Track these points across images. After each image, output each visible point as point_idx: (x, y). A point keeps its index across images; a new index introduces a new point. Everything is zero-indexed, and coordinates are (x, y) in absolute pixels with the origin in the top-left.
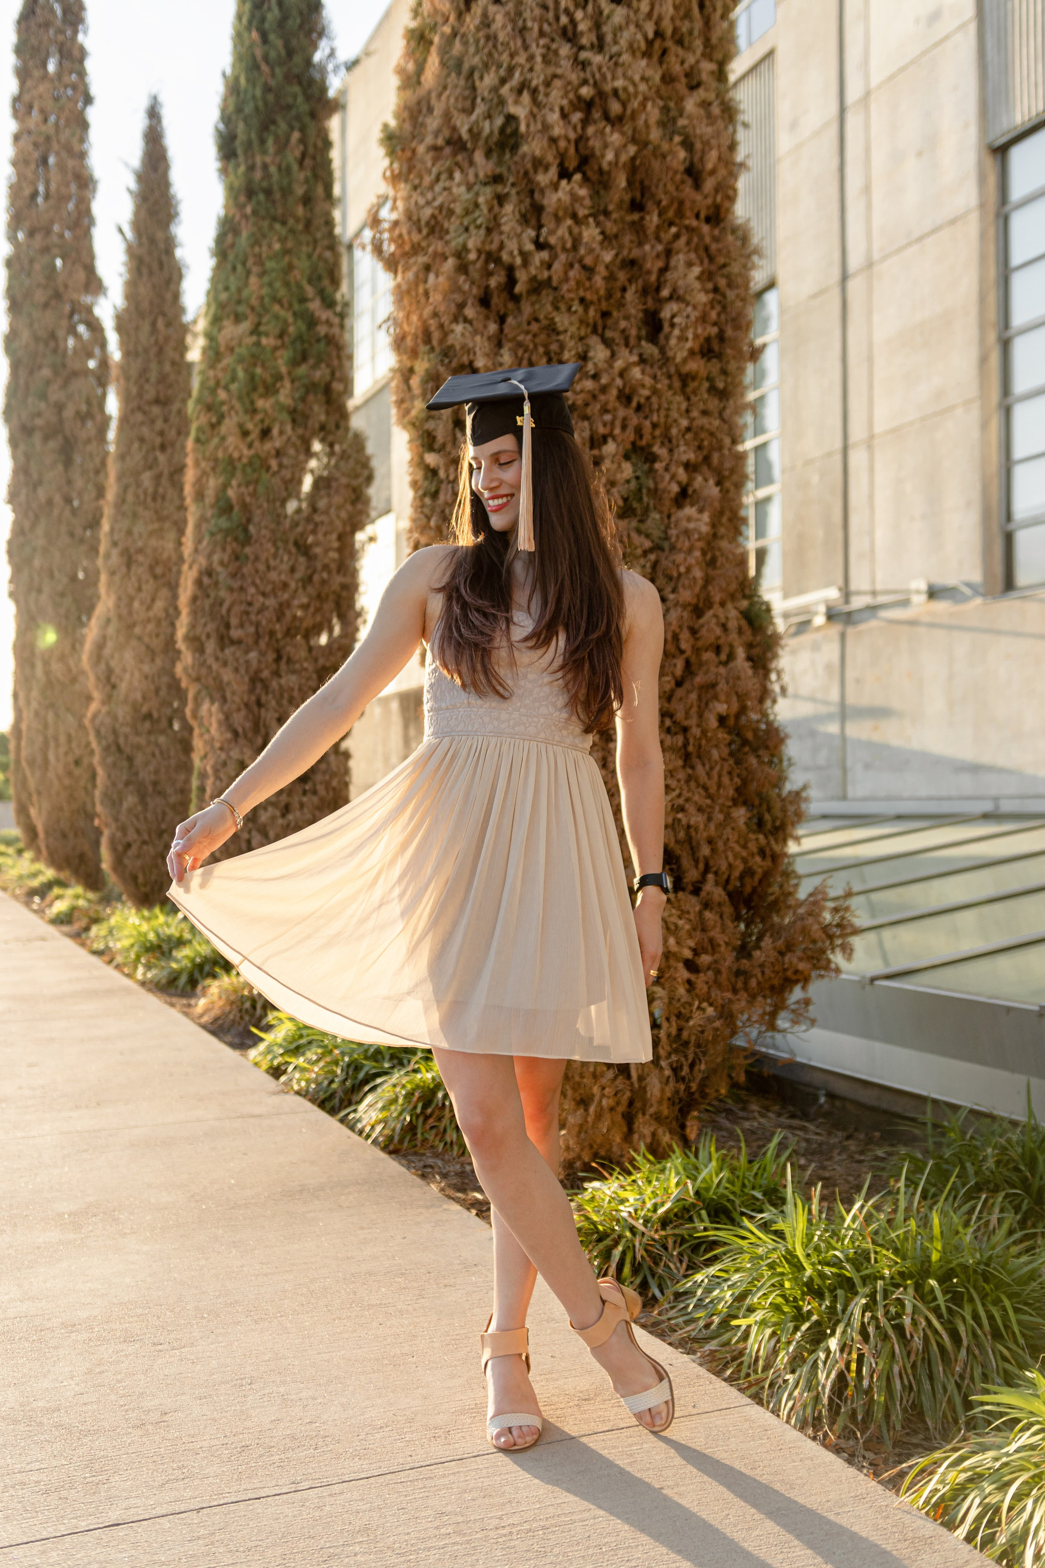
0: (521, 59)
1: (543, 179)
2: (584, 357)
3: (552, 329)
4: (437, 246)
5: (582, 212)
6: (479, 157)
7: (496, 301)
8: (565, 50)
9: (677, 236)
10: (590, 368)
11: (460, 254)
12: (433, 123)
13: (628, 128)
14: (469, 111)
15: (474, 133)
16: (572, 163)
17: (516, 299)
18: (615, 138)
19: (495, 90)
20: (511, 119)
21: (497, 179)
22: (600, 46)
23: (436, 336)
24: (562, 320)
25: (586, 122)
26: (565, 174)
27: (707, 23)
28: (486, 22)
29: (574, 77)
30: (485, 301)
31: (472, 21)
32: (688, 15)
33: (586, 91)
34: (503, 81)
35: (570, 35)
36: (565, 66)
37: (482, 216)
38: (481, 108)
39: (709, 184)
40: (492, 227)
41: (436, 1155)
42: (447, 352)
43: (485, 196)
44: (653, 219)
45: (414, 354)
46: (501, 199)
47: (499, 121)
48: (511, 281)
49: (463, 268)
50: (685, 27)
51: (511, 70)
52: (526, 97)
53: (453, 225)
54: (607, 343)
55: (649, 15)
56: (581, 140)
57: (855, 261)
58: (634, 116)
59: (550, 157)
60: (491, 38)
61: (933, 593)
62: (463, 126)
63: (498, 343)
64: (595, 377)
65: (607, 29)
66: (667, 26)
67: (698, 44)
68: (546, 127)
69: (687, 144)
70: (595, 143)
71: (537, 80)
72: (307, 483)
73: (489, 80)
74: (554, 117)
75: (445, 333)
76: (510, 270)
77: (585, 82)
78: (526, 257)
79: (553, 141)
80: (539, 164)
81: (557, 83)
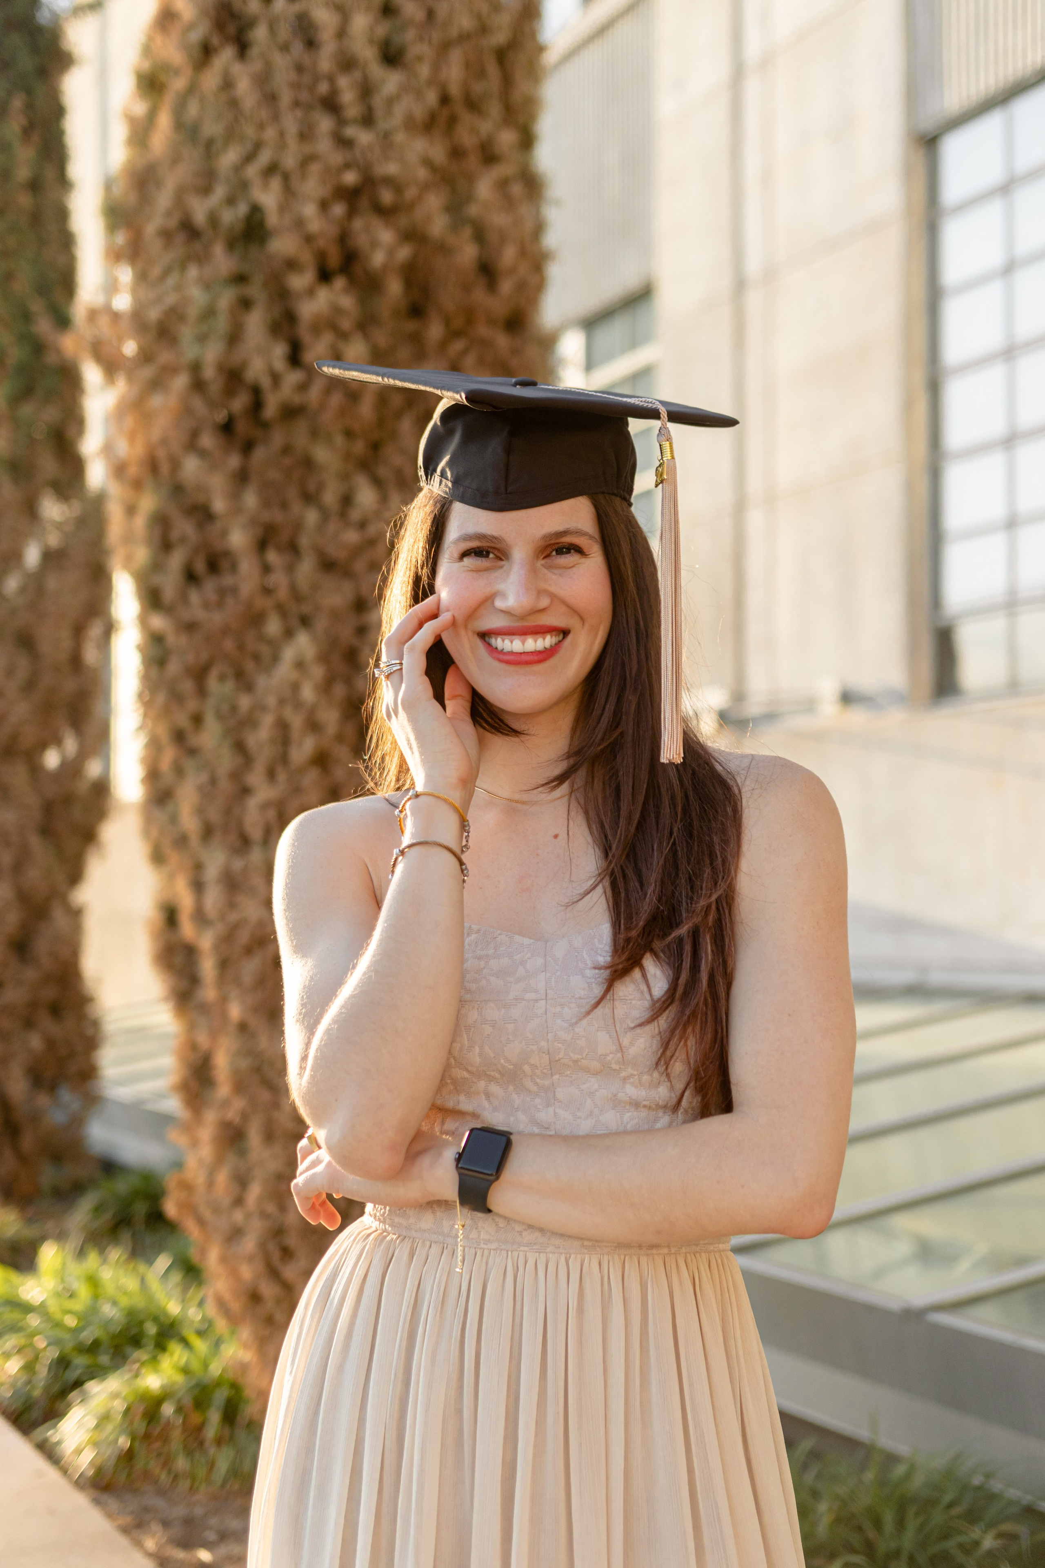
0: (270, 134)
1: (299, 282)
2: (347, 500)
3: (308, 464)
4: (165, 357)
5: (346, 324)
6: (219, 250)
7: (242, 427)
8: (325, 124)
9: (464, 352)
10: (355, 515)
11: (196, 368)
12: (164, 199)
13: (403, 221)
14: (206, 190)
15: (213, 220)
16: (334, 259)
17: (265, 425)
18: (386, 236)
19: (238, 169)
20: (256, 210)
21: (240, 279)
22: (368, 120)
23: (165, 469)
24: (322, 454)
25: (352, 212)
26: (325, 276)
27: (507, 81)
28: (228, 84)
29: (336, 158)
30: (227, 428)
31: (211, 80)
32: (481, 74)
33: (350, 178)
34: (249, 158)
35: (331, 105)
36: (324, 145)
37: (222, 323)
38: (220, 192)
39: (506, 286)
40: (234, 337)
41: (161, 1492)
42: (178, 489)
43: (226, 299)
44: (435, 331)
45: (137, 485)
46: (245, 304)
47: (242, 209)
48: (257, 404)
49: (198, 385)
50: (478, 88)
51: (258, 146)
52: (276, 183)
53: (186, 333)
54: (378, 483)
55: (430, 82)
56: (343, 238)
57: (753, 265)
58: (410, 207)
59: (307, 257)
60: (234, 103)
61: (847, 698)
62: (200, 211)
63: (242, 477)
64: (362, 525)
65: (378, 101)
66: (455, 90)
67: (495, 109)
68: (299, 223)
69: (480, 235)
70: (361, 240)
71: (290, 161)
72: (32, 555)
73: (229, 158)
74: (309, 210)
75: (176, 465)
76: (257, 392)
77: (347, 166)
78: (276, 379)
79: (309, 239)
80: (292, 265)
81: (315, 169)
